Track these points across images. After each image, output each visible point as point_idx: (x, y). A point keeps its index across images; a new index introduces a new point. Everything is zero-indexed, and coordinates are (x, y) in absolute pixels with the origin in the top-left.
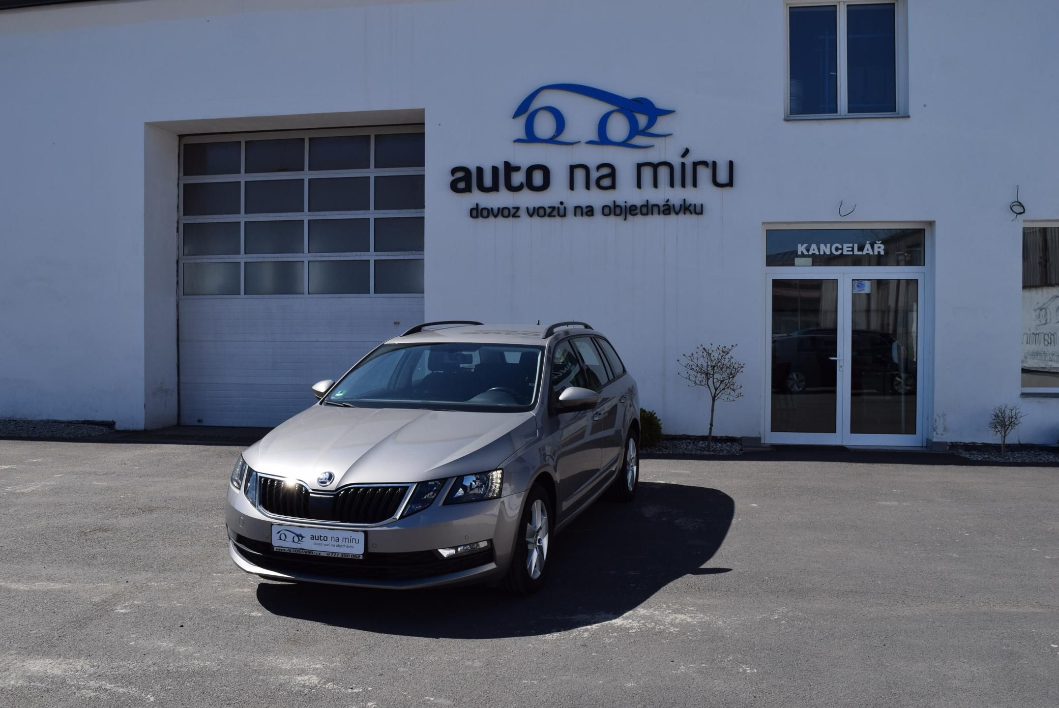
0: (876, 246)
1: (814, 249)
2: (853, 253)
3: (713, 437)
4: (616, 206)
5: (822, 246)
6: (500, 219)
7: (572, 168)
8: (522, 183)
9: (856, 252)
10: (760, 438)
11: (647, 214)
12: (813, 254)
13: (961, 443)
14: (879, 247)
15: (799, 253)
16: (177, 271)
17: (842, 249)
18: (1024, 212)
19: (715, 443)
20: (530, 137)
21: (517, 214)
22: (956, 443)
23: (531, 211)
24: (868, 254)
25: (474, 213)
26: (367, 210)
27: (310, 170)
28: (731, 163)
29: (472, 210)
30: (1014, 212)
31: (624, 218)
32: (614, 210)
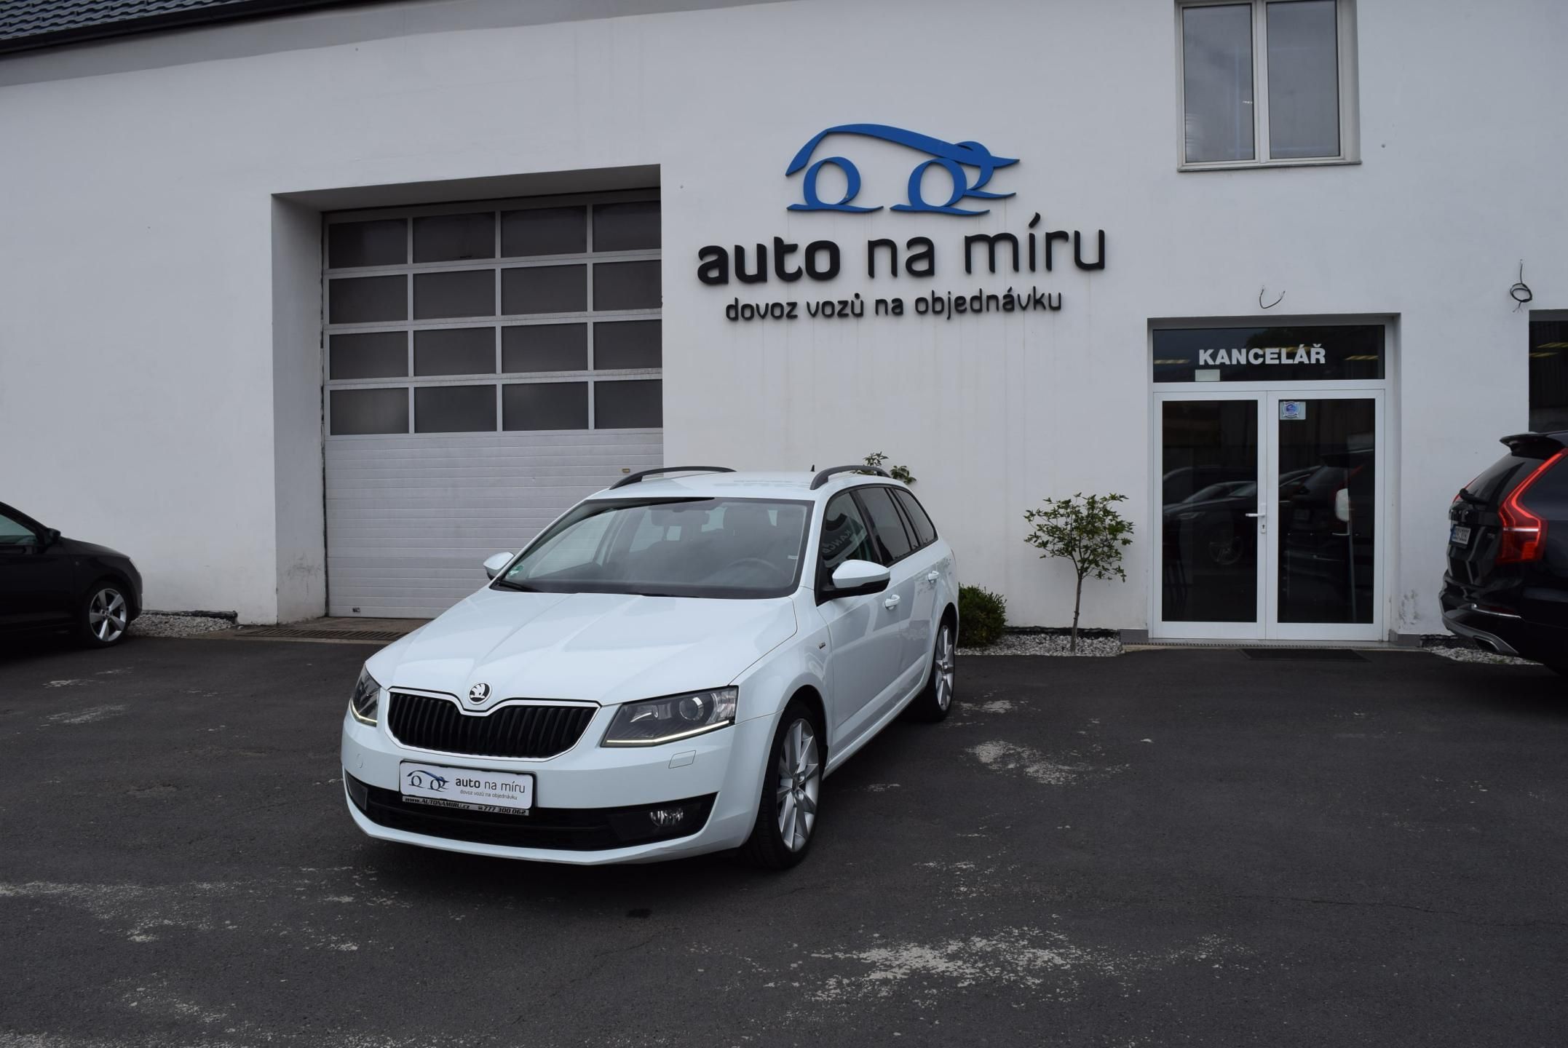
0: (1313, 351)
1: (1222, 357)
2: (1280, 361)
3: (1079, 629)
4: (937, 300)
5: (1235, 352)
6: (769, 324)
7: (873, 245)
8: (800, 268)
9: (1285, 361)
10: (1146, 632)
11: (980, 311)
12: (1223, 364)
13: (1440, 635)
14: (1318, 353)
15: (1202, 363)
16: (323, 402)
17: (1263, 356)
18: (1530, 299)
19: (1082, 638)
20: (812, 206)
21: (794, 313)
22: (1432, 635)
23: (813, 309)
24: (1301, 363)
25: (732, 314)
26: (583, 311)
27: (503, 256)
28: (1101, 234)
29: (729, 308)
30: (1516, 299)
31: (947, 316)
32: (931, 306)
